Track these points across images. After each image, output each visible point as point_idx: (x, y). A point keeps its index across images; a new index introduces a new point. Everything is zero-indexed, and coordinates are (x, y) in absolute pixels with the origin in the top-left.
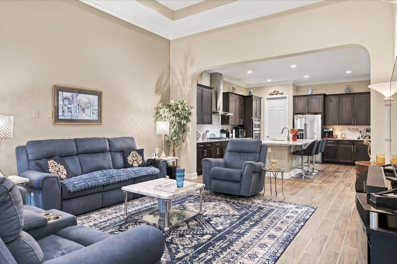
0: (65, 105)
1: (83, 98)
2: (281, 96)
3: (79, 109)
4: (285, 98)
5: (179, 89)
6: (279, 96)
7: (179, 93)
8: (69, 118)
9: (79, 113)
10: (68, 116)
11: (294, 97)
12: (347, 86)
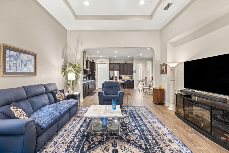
0: (11, 61)
1: (24, 56)
2: (105, 63)
3: (21, 65)
4: (106, 64)
5: (73, 56)
6: (103, 63)
7: (74, 59)
8: (14, 71)
9: (21, 67)
10: (14, 70)
11: (109, 64)
12: (126, 61)
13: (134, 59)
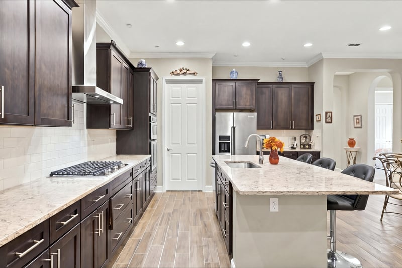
2: (194, 78)
4: (200, 82)
11: (214, 81)
12: (280, 73)
13: (323, 59)
